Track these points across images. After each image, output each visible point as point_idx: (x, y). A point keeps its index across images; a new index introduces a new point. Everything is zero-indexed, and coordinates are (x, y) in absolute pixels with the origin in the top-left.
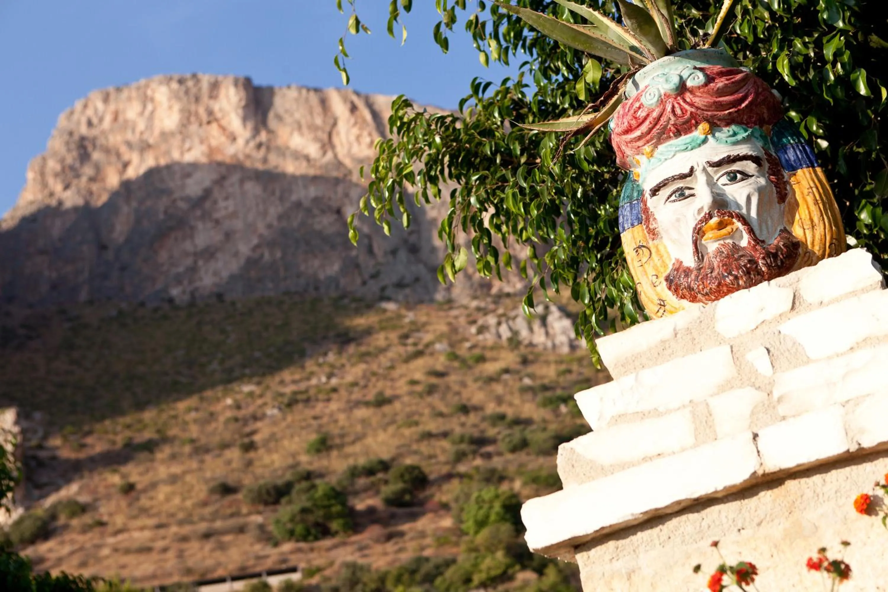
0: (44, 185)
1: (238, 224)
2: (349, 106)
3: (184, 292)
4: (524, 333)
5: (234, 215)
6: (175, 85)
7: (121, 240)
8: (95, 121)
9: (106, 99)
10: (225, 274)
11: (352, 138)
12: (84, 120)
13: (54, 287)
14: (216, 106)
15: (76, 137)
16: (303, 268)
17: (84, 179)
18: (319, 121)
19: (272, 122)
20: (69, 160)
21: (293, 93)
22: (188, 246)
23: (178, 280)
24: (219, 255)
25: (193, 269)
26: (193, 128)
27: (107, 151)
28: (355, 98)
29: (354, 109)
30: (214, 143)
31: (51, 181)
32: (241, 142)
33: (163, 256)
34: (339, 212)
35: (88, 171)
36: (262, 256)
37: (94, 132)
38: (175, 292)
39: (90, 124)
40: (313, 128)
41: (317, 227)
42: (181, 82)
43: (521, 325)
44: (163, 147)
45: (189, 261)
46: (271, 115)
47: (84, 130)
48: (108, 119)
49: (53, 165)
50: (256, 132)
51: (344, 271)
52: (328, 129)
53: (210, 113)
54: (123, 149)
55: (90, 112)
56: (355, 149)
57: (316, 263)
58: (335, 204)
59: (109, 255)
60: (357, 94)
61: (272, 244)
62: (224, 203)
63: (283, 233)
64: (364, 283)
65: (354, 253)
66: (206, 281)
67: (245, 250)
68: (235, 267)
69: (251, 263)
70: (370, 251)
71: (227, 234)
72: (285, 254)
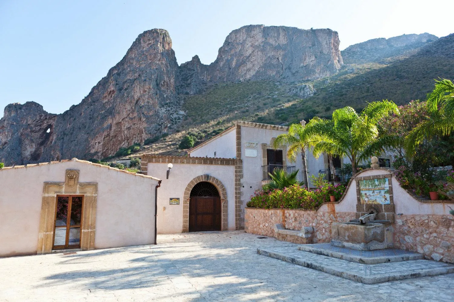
3: (243, 79)
7: (234, 67)
10: (252, 75)
11: (283, 39)
13: (220, 78)
16: (268, 73)
18: (276, 35)
19: (266, 36)
21: (271, 28)
22: (245, 68)
23: (242, 76)
24: (251, 70)
25: (246, 74)
26: (249, 38)
29: (284, 31)
33: (240, 71)
34: (278, 59)
36: (260, 70)
37: (231, 41)
38: (241, 79)
45: (245, 72)
46: (266, 34)
50: (262, 39)
53: (253, 35)
57: (271, 72)
59: (231, 70)
61: (262, 67)
62: (253, 57)
63: (265, 64)
64: (279, 77)
65: (279, 69)
66: (248, 77)
67: (257, 69)
68: (254, 73)
69: (258, 72)
70: (282, 69)
71: (253, 65)
72: (265, 70)
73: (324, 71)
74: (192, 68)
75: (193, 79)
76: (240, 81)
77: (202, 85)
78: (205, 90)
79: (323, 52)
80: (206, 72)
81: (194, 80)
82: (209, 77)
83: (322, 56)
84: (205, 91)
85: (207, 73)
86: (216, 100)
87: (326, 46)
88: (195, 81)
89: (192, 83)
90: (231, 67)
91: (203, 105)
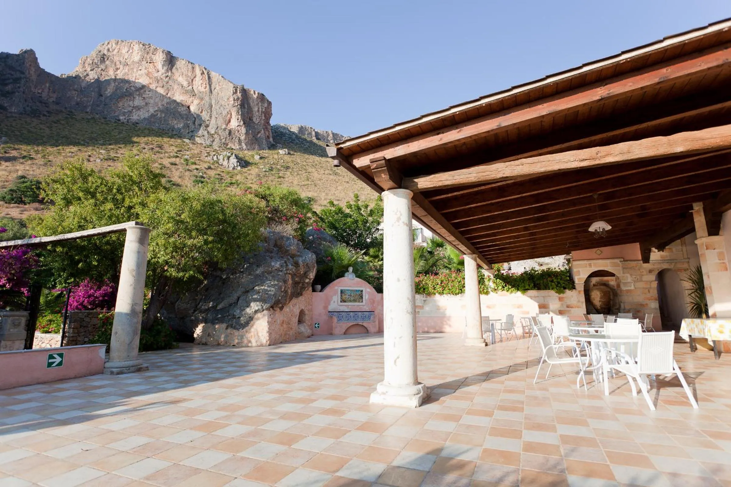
0: (84, 67)
1: (152, 101)
2: (201, 72)
3: (125, 119)
4: (221, 160)
5: (151, 98)
6: (141, 46)
7: (109, 95)
8: (111, 50)
9: (117, 43)
10: (142, 117)
11: (200, 84)
12: (106, 48)
13: (78, 104)
14: (154, 57)
15: (102, 53)
16: (170, 122)
17: (100, 69)
18: (190, 74)
19: (174, 70)
20: (96, 61)
21: (184, 62)
22: (131, 103)
23: (124, 114)
24: (141, 110)
25: (131, 112)
26: (144, 63)
27: (112, 62)
28: (204, 70)
29: (203, 73)
30: (150, 70)
31: (86, 65)
32: (160, 73)
33: (120, 104)
34: (189, 107)
35: (103, 67)
36: (157, 114)
37: (109, 54)
38: (121, 118)
39: (108, 50)
40: (187, 76)
41: (179, 110)
42: (143, 45)
43: (221, 157)
44: (132, 67)
45: (130, 109)
46: (174, 68)
47: (106, 52)
48: (116, 51)
49: (89, 61)
50: (167, 71)
51: (183, 127)
52: (192, 78)
53: (151, 59)
54: (118, 63)
55: (109, 46)
56: (200, 88)
57: (175, 122)
58: (187, 104)
59: (103, 99)
60: (205, 69)
61: (162, 111)
62: (147, 93)
63: (167, 109)
64: (188, 133)
65: (189, 122)
66: (135, 117)
67: (152, 111)
68: (147, 115)
69: (153, 116)
70: (194, 123)
71: (146, 104)
72: (165, 116)
73: (253, 144)
74: (19, 68)
75: (19, 87)
76: (119, 120)
77: (38, 104)
78: (46, 113)
79: (252, 120)
80: (47, 85)
81: (21, 89)
82: (55, 96)
83: (252, 125)
84: (44, 115)
85: (49, 87)
86: (74, 136)
87: (257, 113)
88: (24, 93)
89: (17, 94)
90: (102, 94)
91: (44, 137)
